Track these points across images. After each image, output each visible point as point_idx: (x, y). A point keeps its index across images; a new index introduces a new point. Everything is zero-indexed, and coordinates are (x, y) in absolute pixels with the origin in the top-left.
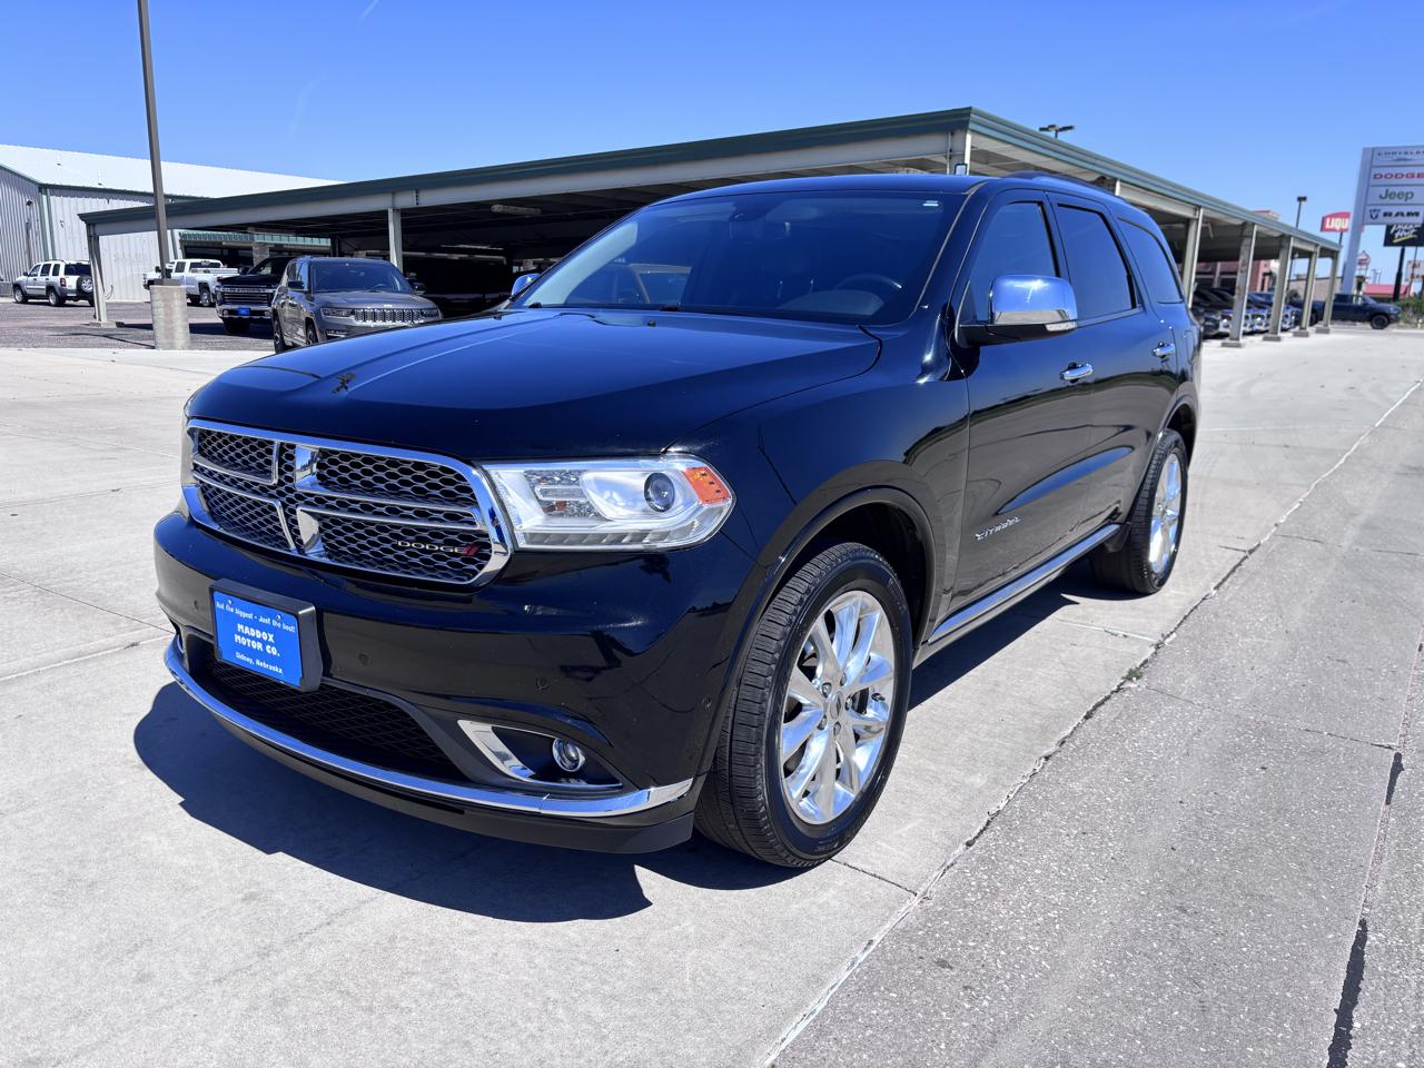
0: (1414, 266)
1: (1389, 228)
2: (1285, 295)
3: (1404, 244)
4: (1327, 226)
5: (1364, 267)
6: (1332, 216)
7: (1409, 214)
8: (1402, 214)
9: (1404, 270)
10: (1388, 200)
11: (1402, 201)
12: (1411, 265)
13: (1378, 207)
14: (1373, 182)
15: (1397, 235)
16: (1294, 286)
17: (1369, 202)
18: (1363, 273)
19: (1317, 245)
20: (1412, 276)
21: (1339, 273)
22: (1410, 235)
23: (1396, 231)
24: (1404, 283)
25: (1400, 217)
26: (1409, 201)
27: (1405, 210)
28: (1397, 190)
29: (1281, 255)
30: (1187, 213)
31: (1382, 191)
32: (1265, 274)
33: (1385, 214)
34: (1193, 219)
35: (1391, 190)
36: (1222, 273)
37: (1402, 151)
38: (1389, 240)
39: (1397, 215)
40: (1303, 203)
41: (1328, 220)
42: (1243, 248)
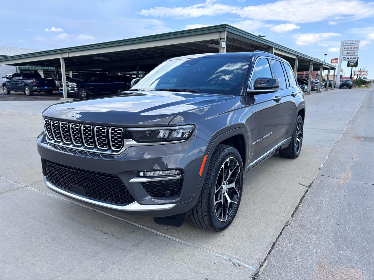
0: (355, 72)
1: (348, 62)
2: (322, 80)
3: (352, 66)
4: (332, 62)
5: (342, 72)
6: (333, 59)
7: (354, 58)
8: (352, 58)
9: (352, 73)
10: (348, 54)
11: (352, 55)
12: (354, 72)
13: (345, 56)
14: (344, 50)
15: (350, 64)
16: (324, 78)
17: (343, 55)
18: (341, 74)
19: (330, 66)
20: (354, 75)
21: (336, 74)
22: (354, 64)
23: (350, 63)
24: (352, 76)
25: (351, 59)
26: (354, 55)
27: (353, 57)
28: (350, 52)
29: (320, 70)
30: (294, 57)
31: (347, 52)
32: (316, 75)
33: (347, 58)
34: (296, 59)
35: (349, 52)
36: (305, 75)
37: (352, 41)
38: (348, 65)
39: (351, 58)
40: (326, 56)
41: (332, 60)
42: (310, 67)
